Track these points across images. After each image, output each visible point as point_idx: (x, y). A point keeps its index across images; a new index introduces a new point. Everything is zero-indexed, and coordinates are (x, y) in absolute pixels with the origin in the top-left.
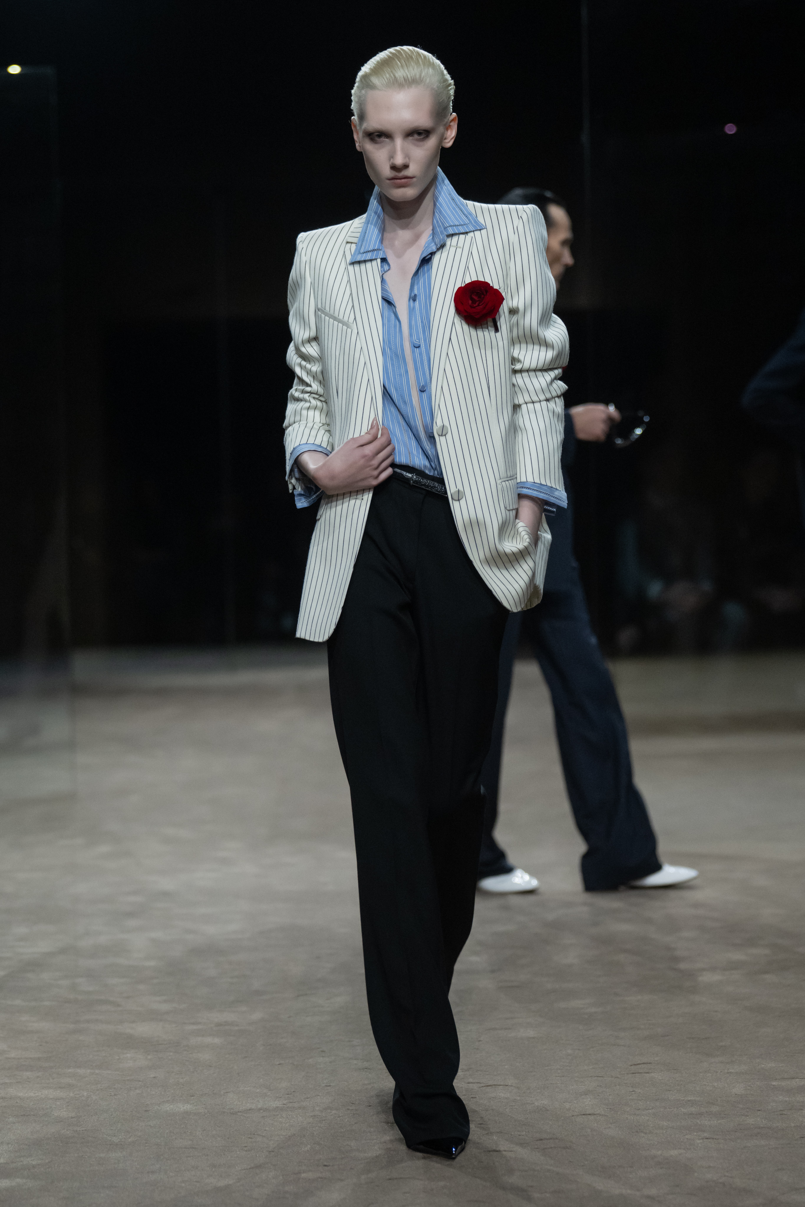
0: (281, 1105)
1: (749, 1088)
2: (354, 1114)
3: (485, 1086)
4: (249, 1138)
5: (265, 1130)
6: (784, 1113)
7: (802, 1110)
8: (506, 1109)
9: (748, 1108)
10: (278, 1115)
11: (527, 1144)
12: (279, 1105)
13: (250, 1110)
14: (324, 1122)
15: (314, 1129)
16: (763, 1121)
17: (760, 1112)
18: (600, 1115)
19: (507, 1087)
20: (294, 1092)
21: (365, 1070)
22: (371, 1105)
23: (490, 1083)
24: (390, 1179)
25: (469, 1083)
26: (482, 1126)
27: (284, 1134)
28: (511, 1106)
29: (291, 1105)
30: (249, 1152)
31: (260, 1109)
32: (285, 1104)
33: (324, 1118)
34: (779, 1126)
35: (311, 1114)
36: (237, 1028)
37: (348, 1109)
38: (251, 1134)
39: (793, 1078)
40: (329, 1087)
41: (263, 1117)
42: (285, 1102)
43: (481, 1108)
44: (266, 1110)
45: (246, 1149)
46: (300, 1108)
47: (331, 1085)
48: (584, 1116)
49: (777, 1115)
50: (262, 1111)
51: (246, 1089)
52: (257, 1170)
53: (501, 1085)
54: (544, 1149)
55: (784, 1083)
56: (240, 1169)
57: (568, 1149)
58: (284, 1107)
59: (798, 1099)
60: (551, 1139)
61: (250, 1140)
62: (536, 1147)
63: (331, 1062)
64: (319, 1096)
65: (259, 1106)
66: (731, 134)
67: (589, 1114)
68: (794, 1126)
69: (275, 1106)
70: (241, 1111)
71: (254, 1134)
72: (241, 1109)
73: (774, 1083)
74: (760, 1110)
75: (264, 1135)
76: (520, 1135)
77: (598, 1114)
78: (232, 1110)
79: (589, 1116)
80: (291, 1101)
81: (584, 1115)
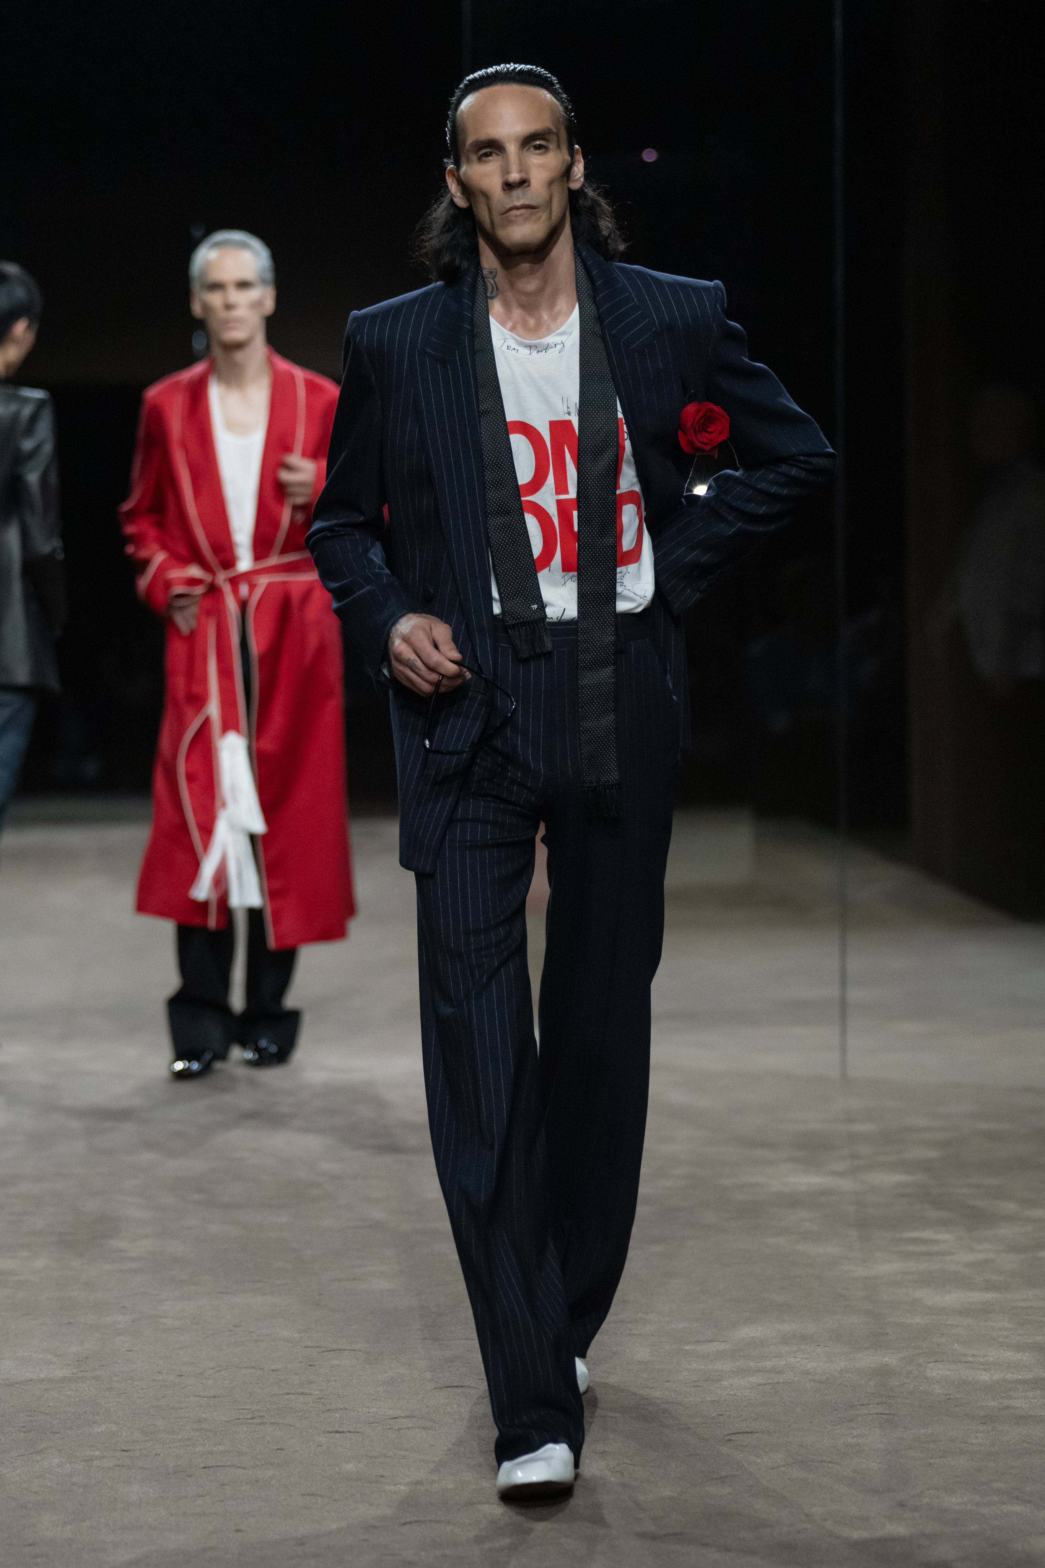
0: (70, 1375)
1: (656, 1353)
2: (161, 1386)
3: (327, 1351)
4: (28, 1416)
5: (49, 1406)
6: (698, 1384)
7: (721, 1380)
8: (352, 1379)
9: (653, 1379)
10: (65, 1387)
11: (377, 1423)
12: (67, 1375)
13: (30, 1380)
14: (123, 1395)
15: (111, 1405)
16: (673, 1395)
17: (668, 1383)
18: (470, 1387)
19: (355, 1352)
20: (86, 1358)
21: (177, 1330)
22: (182, 1374)
23: (334, 1347)
24: (205, 1468)
25: (306, 1347)
26: (322, 1400)
27: (73, 1411)
28: (359, 1375)
29: (81, 1374)
30: (28, 1434)
31: (43, 1380)
32: (74, 1374)
33: (124, 1392)
34: (693, 1401)
35: (107, 1386)
36: (16, 1278)
37: (154, 1380)
38: (30, 1411)
39: (710, 1341)
40: (131, 1352)
41: (46, 1389)
42: (75, 1371)
43: (320, 1379)
44: (50, 1380)
45: (24, 1430)
46: (93, 1378)
47: (134, 1349)
48: (449, 1389)
49: (690, 1387)
50: (45, 1382)
51: (25, 1354)
52: (38, 1456)
53: (347, 1350)
54: (399, 1429)
55: (700, 1348)
56: (17, 1454)
57: (430, 1429)
58: (73, 1377)
59: (716, 1367)
60: (408, 1417)
61: (30, 1418)
62: (389, 1427)
63: (133, 1321)
64: (117, 1363)
65: (42, 1376)
66: (650, 162)
67: (456, 1387)
68: (711, 1401)
69: (61, 1375)
70: (19, 1382)
71: (35, 1411)
72: (18, 1379)
73: (687, 1348)
74: (668, 1381)
75: (47, 1412)
76: (369, 1413)
77: (467, 1386)
78: (8, 1381)
79: (456, 1389)
80: (82, 1369)
81: (449, 1387)
